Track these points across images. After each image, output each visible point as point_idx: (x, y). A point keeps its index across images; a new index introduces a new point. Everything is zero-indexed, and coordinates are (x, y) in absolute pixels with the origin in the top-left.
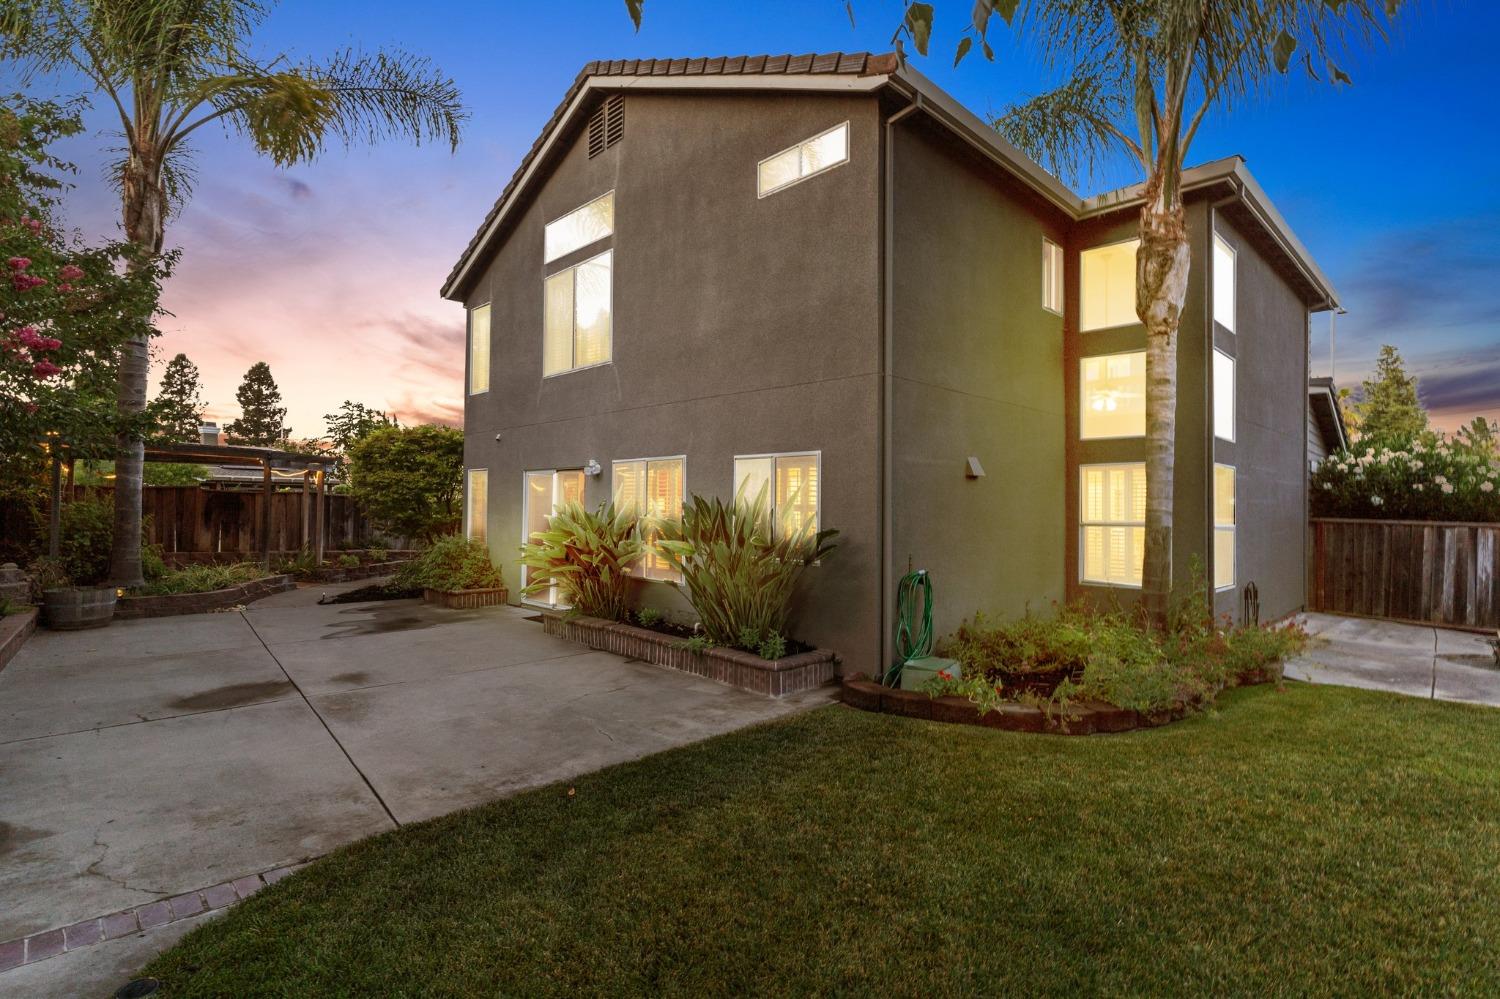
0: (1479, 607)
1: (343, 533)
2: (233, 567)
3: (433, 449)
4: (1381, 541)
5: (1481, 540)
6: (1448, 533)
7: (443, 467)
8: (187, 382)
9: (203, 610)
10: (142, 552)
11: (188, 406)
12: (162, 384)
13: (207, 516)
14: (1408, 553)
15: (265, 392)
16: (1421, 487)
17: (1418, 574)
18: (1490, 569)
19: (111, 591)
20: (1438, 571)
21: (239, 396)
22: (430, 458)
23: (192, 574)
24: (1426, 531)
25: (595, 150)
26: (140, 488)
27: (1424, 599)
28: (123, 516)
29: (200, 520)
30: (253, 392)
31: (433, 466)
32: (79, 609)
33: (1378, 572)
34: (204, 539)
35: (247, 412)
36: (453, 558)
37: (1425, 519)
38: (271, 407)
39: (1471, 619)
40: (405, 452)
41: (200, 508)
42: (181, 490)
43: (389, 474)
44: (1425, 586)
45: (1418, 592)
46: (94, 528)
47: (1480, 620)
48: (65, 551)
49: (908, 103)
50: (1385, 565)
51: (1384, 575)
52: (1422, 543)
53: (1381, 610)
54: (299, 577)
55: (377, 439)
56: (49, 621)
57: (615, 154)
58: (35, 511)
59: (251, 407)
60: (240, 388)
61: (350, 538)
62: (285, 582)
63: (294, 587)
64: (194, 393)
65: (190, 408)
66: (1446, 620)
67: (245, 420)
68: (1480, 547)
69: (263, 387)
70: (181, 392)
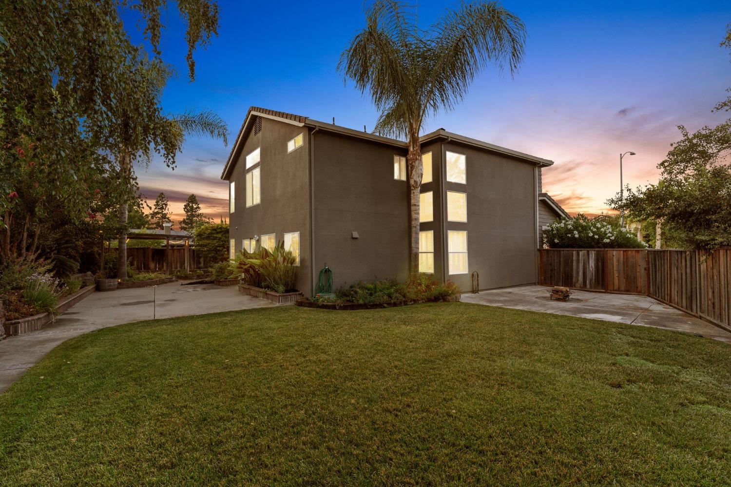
0: (591, 281)
1: (200, 263)
2: (156, 273)
3: (220, 232)
4: (560, 257)
5: (590, 255)
6: (581, 253)
7: (223, 238)
8: (164, 204)
9: (143, 286)
10: (126, 268)
11: (165, 214)
12: (155, 205)
13: (153, 257)
14: (568, 262)
15: (195, 207)
16: (570, 235)
17: (572, 269)
18: (593, 267)
19: (116, 280)
20: (578, 267)
21: (184, 209)
22: (219, 236)
23: (143, 276)
24: (574, 252)
25: (256, 133)
26: (126, 248)
27: (574, 280)
28: (121, 257)
29: (150, 258)
30: (190, 207)
31: (220, 238)
32: (107, 285)
33: (560, 269)
34: (152, 265)
35: (188, 216)
36: (223, 269)
37: (574, 247)
38: (197, 213)
39: (588, 286)
40: (212, 233)
41: (151, 254)
42: (144, 249)
43: (206, 242)
44: (574, 274)
45: (572, 277)
46: (114, 261)
47: (591, 287)
48: (105, 268)
49: (314, 129)
50: (562, 267)
51: (561, 270)
52: (573, 257)
53: (561, 284)
54: (180, 278)
55: (203, 229)
56: (99, 288)
57: (260, 135)
58: (97, 256)
59: (189, 213)
60: (185, 206)
61: (202, 265)
62: (174, 279)
63: (177, 281)
64: (167, 209)
65: (166, 214)
66: (581, 287)
67: (187, 219)
68: (590, 258)
69: (194, 205)
70: (162, 208)
